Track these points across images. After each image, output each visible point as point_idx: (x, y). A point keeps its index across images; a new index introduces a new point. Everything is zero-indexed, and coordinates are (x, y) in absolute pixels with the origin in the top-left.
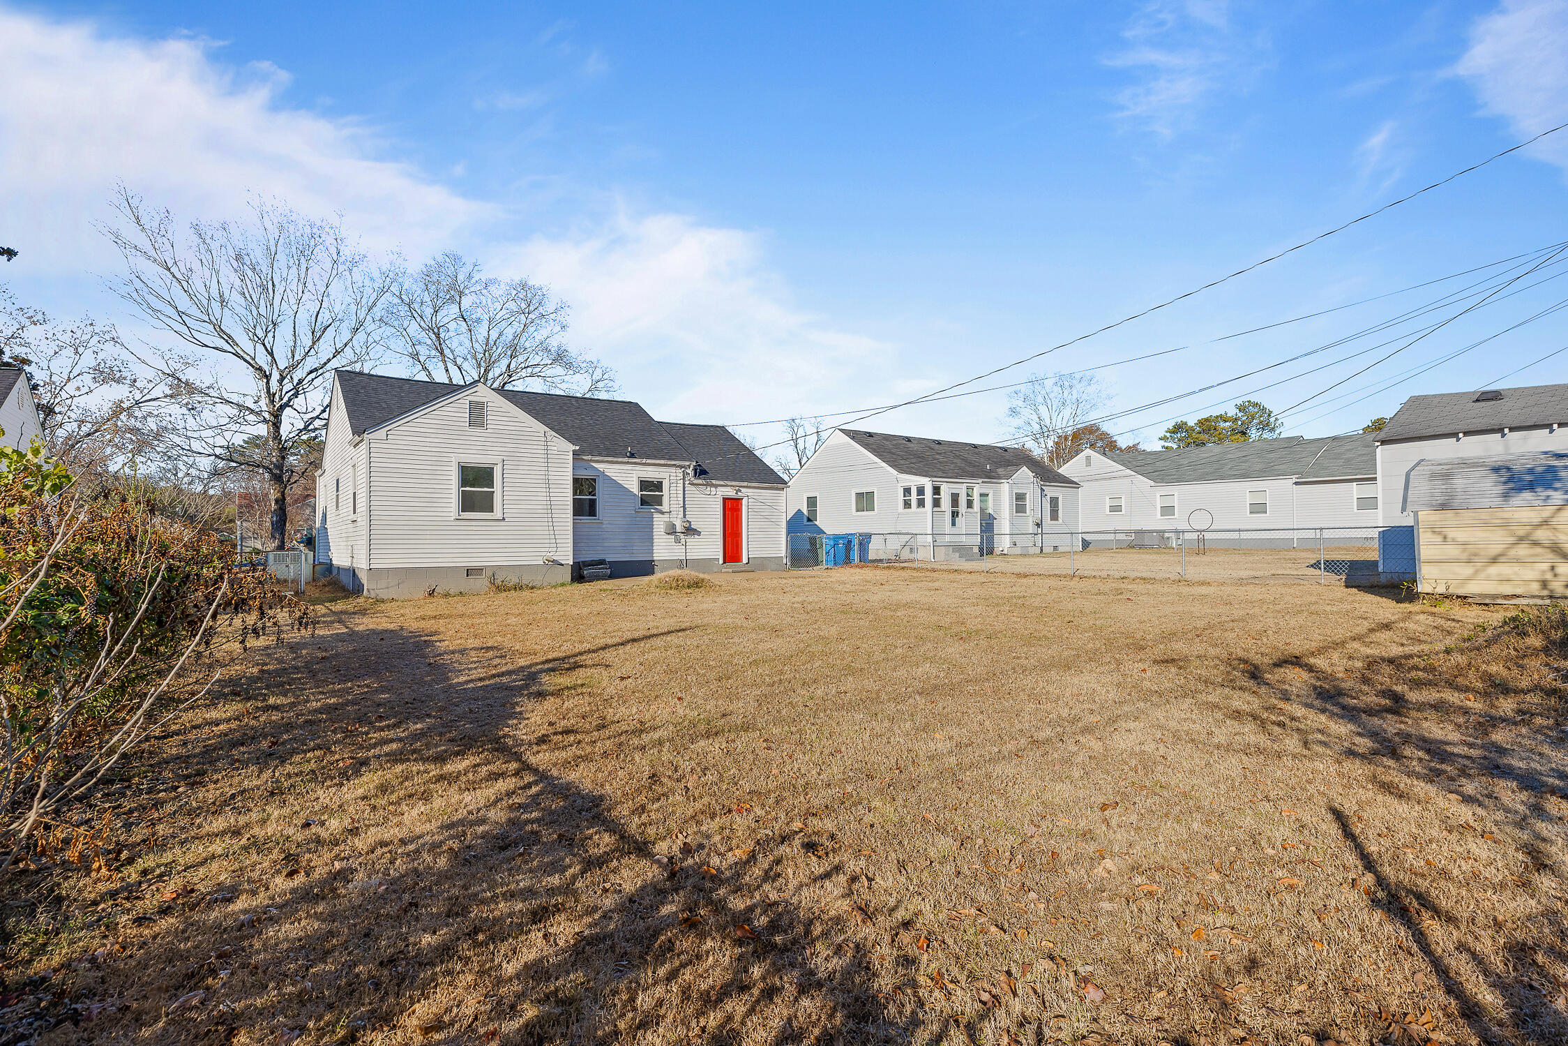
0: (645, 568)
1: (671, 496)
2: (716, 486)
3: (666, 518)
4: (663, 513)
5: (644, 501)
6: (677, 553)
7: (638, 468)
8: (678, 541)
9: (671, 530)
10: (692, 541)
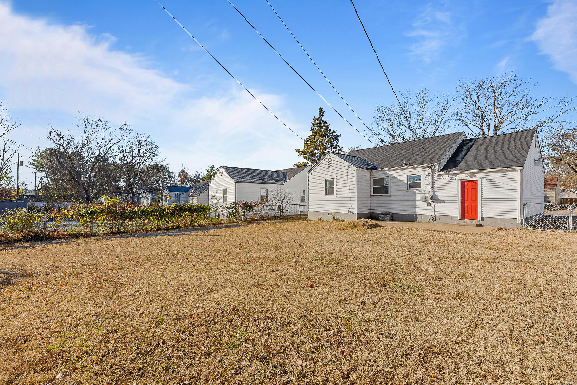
0: (412, 218)
1: (426, 183)
2: (455, 175)
3: (423, 194)
4: (421, 191)
5: (411, 186)
6: (430, 211)
7: (407, 170)
8: (429, 205)
9: (425, 199)
10: (438, 205)
